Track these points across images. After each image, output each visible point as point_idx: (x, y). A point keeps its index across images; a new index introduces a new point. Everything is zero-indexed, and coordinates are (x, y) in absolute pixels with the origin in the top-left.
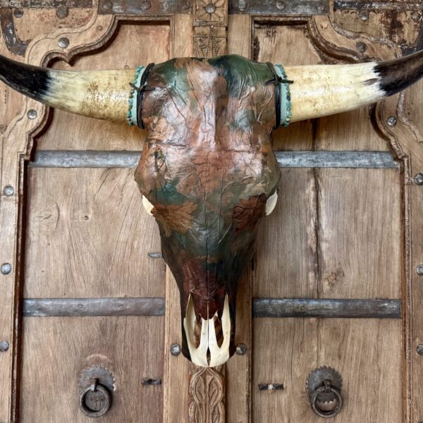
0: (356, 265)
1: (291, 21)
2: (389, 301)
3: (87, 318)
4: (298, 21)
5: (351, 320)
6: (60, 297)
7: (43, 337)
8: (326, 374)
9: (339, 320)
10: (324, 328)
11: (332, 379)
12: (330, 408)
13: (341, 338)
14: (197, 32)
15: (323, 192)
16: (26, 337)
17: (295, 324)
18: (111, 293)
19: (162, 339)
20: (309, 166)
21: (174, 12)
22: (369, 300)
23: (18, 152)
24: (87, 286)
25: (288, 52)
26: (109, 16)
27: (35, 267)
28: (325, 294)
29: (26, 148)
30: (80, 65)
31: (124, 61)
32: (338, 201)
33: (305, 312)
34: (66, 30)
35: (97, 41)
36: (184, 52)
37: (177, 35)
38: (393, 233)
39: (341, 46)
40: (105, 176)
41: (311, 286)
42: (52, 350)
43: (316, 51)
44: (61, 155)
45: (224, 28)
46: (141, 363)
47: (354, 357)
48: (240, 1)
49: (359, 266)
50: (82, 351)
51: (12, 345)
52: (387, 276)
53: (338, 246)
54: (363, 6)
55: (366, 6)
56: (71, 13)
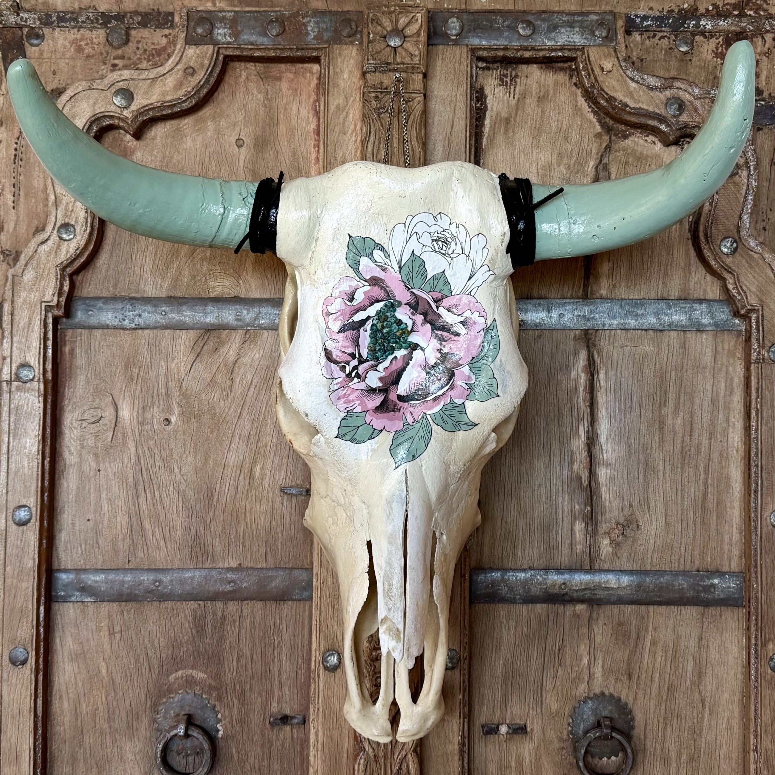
0: (661, 509)
1: (545, 57)
2: (720, 574)
3: (169, 604)
4: (559, 57)
5: (651, 608)
6: (120, 566)
7: (88, 640)
8: (605, 708)
9: (629, 609)
10: (601, 622)
11: (615, 715)
13: (632, 642)
14: (370, 83)
15: (602, 375)
16: (58, 640)
17: (548, 616)
18: (213, 560)
19: (306, 642)
20: (576, 327)
21: (328, 42)
22: (685, 572)
23: (42, 302)
24: (169, 547)
25: (539, 114)
26: (207, 49)
27: (74, 512)
28: (604, 561)
29: (56, 295)
30: (154, 139)
31: (234, 130)
32: (629, 392)
33: (566, 594)
34: (126, 74)
35: (185, 96)
36: (347, 116)
37: (334, 84)
38: (729, 450)
39: (638, 106)
40: (201, 345)
41: (578, 547)
42: (106, 663)
43: (592, 111)
44: (120, 306)
45: (421, 76)
46: (269, 685)
47: (657, 676)
48: (450, 21)
49: (667, 511)
50: (161, 665)
51: (34, 653)
52: (717, 530)
53: (628, 473)
54: (682, 25)
55: (689, 24)
56: (135, 38)
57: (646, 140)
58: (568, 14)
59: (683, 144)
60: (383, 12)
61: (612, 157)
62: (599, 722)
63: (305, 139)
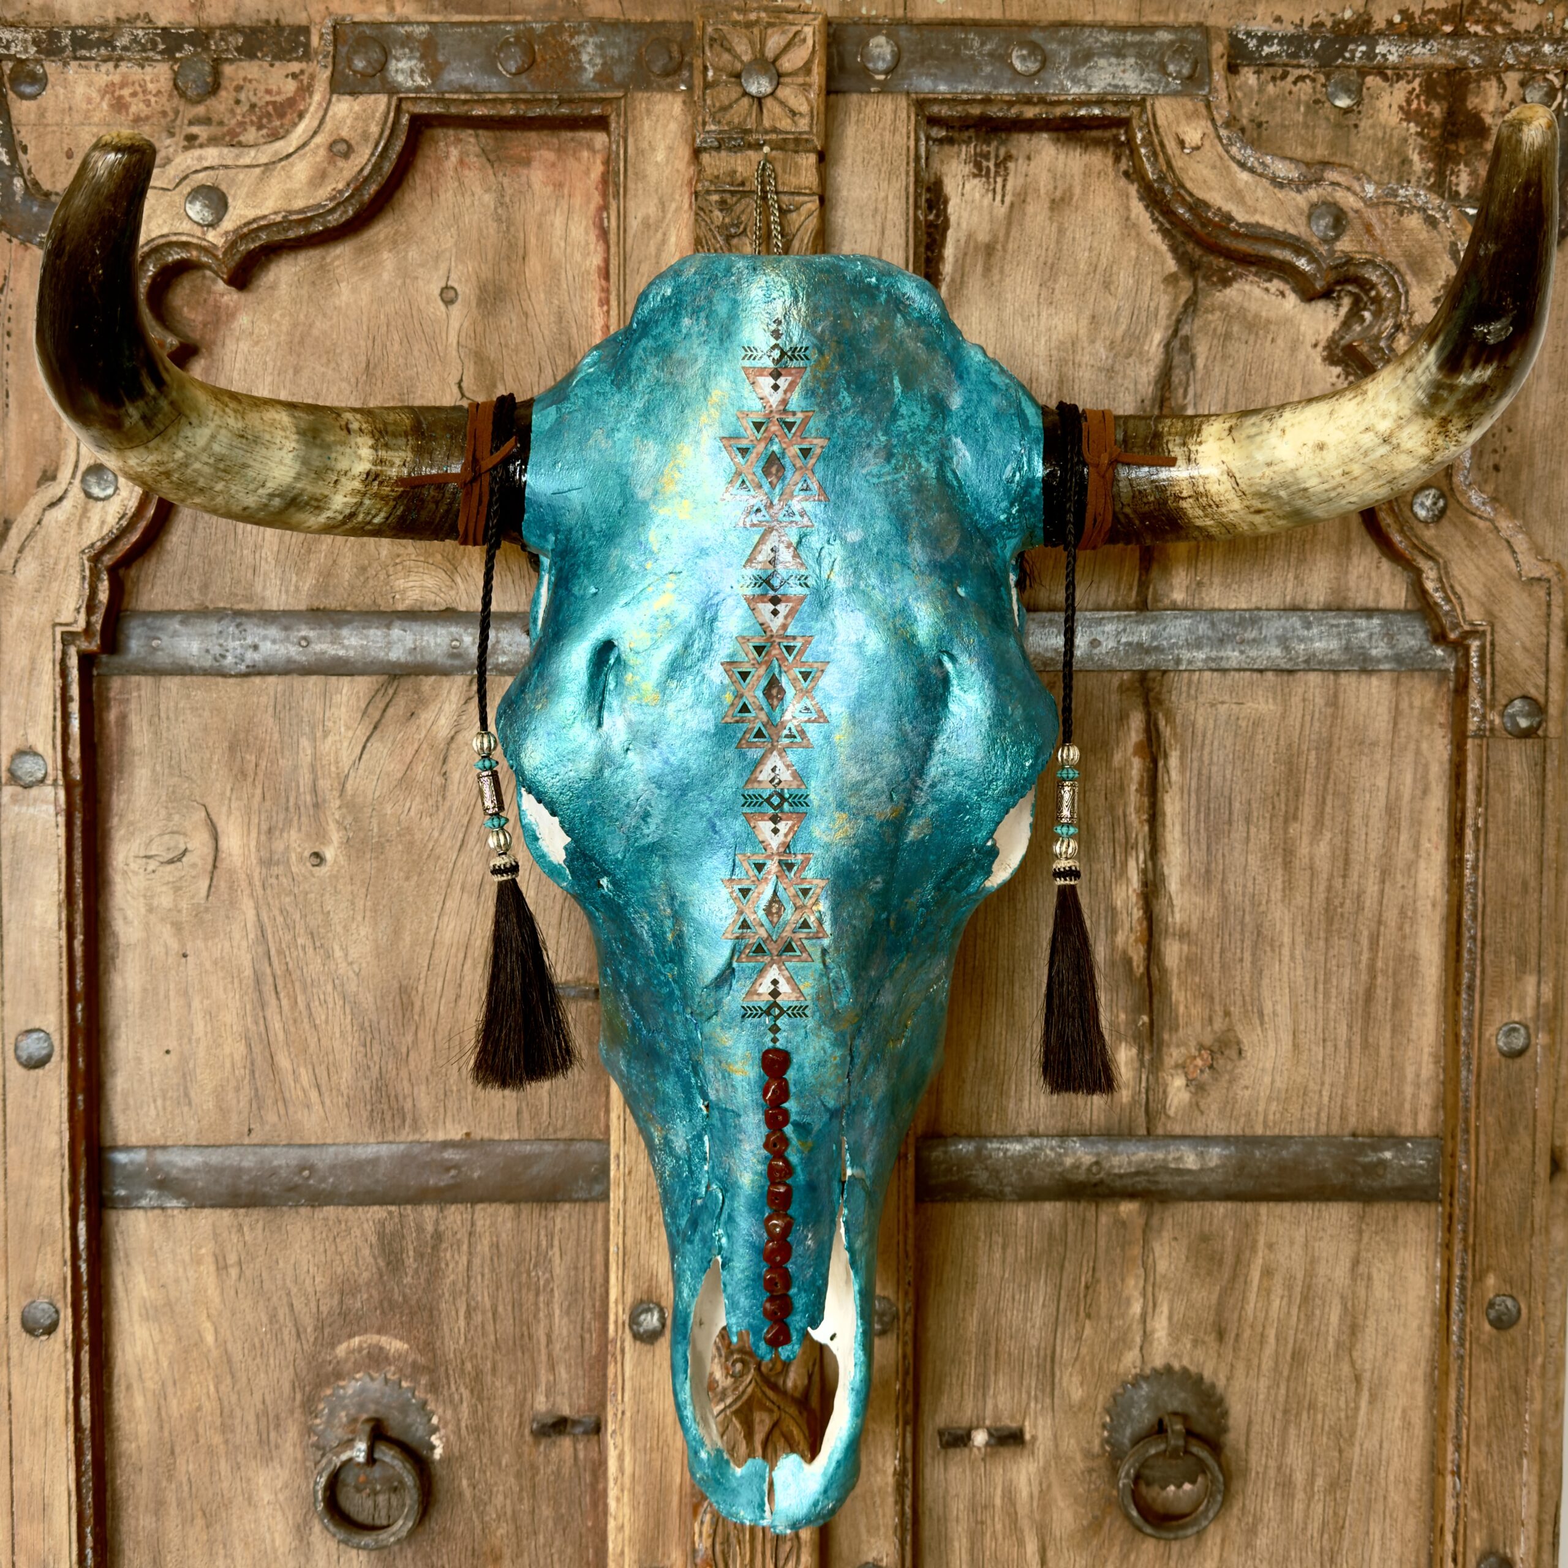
0: (1285, 1019)
1: (1065, 118)
2: (1395, 1140)
3: (330, 1211)
4: (1094, 118)
5: (1263, 1208)
6: (232, 1138)
7: (177, 1281)
8: (1172, 1395)
9: (1221, 1209)
10: (1166, 1235)
11: (1193, 1410)
12: (1183, 1507)
13: (1226, 1271)
14: (709, 172)
15: (1174, 761)
16: (118, 1281)
17: (1066, 1224)
18: (416, 1126)
19: (599, 1279)
20: (1126, 665)
21: (623, 86)
22: (1329, 1139)
23: (55, 625)
24: (328, 1102)
25: (1054, 236)
26: (376, 102)
27: (138, 1038)
28: (1174, 1120)
29: (83, 610)
30: (273, 287)
31: (437, 268)
32: (1226, 793)
33: (1101, 1182)
34: (212, 155)
35: (331, 199)
36: (664, 242)
37: (637, 174)
38: (1419, 903)
39: (1253, 219)
40: (382, 706)
41: (1124, 1093)
42: (214, 1324)
43: (1159, 230)
44: (214, 627)
45: (812, 158)
46: (528, 1363)
47: (1271, 1333)
48: (873, 42)
49: (1295, 1022)
50: (320, 1328)
51: (69, 1311)
52: (1392, 1057)
53: (1222, 951)
54: (1340, 54)
55: (1353, 52)
56: (232, 79)
57: (1267, 290)
58: (1112, 29)
59: (1339, 297)
60: (735, 24)
61: (1198, 323)
62: (1161, 1422)
63: (582, 287)
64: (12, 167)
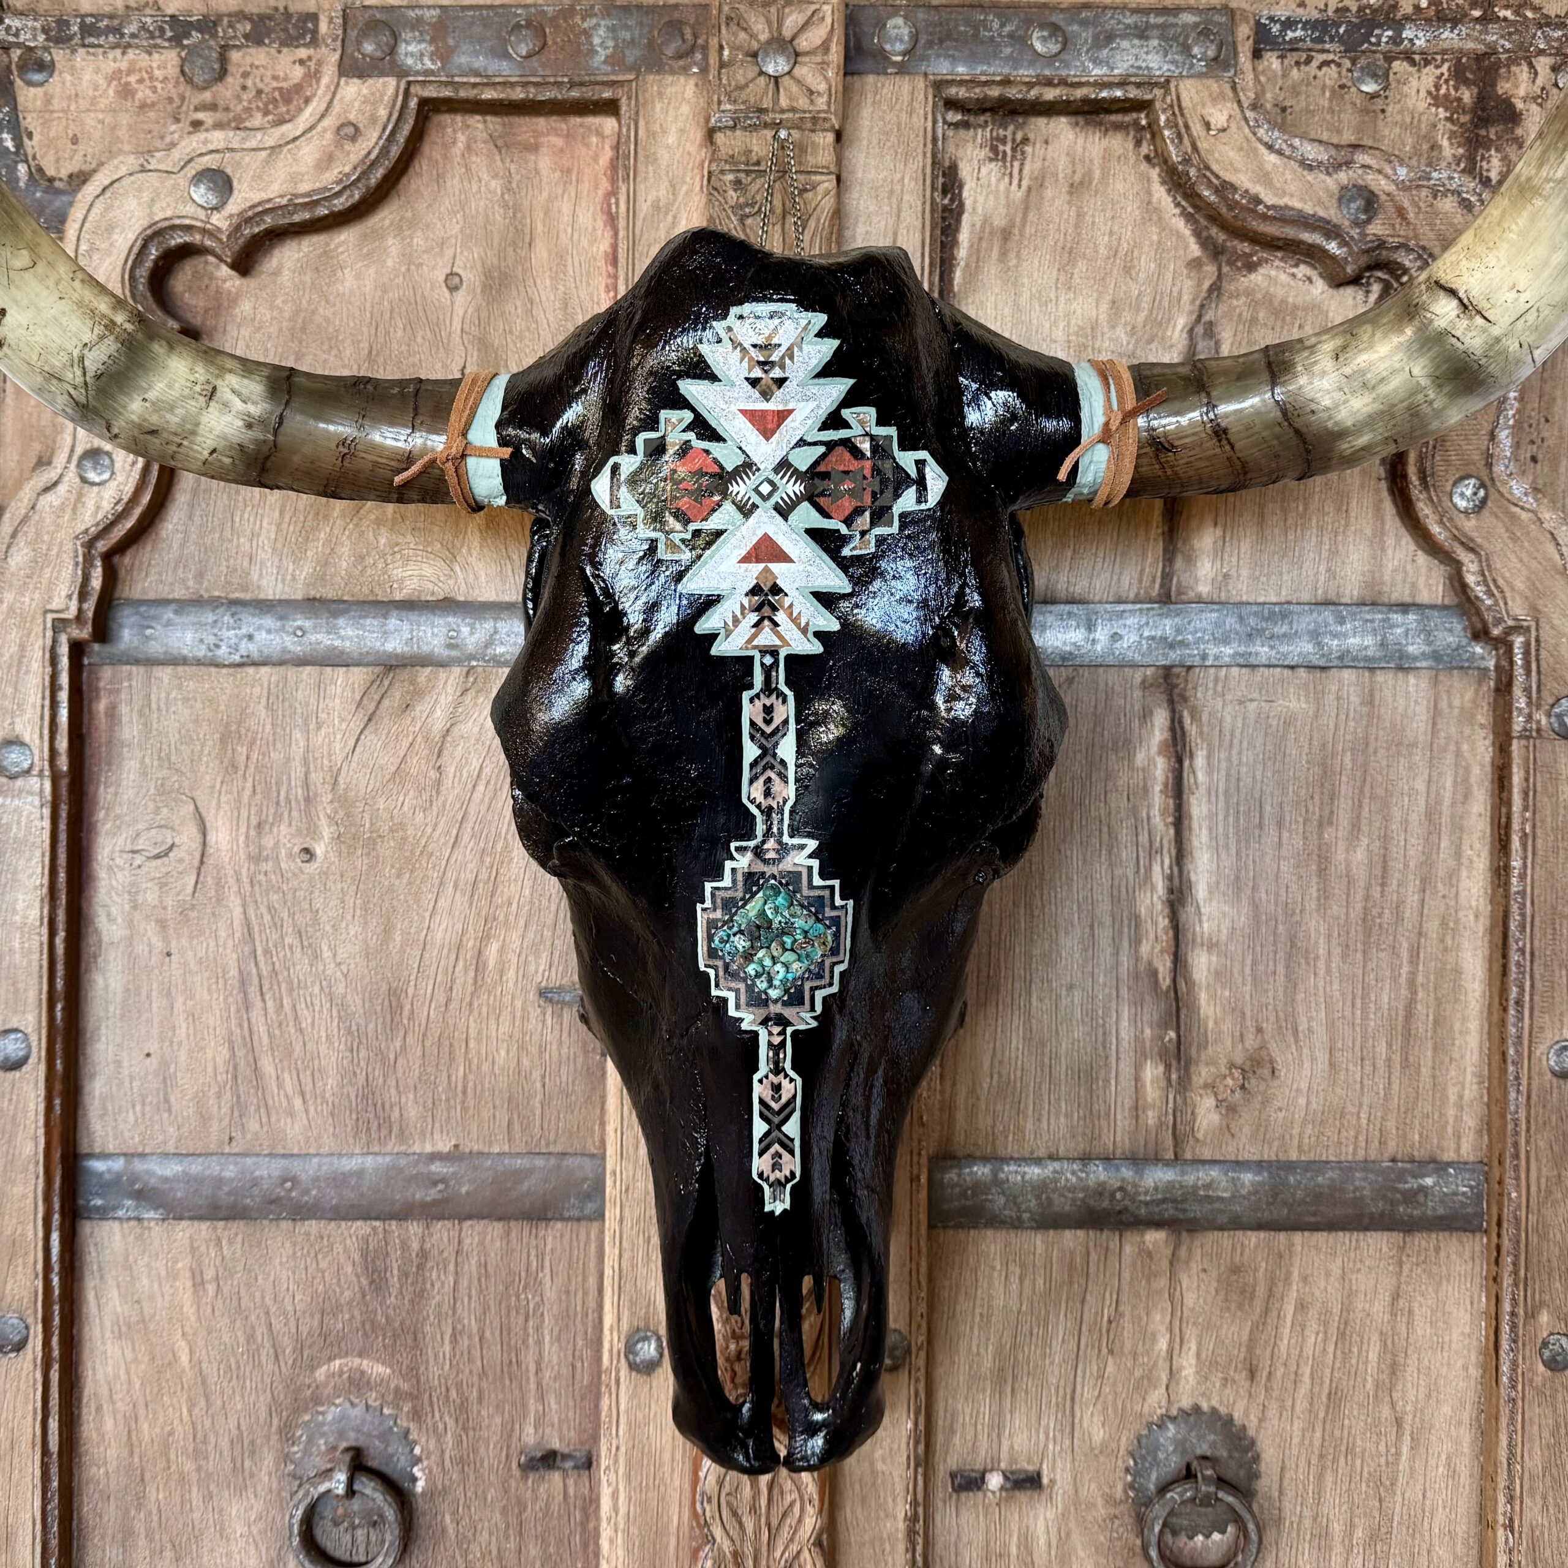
0: (1321, 1034)
1: (1085, 101)
2: (1439, 1166)
3: (313, 1226)
4: (1116, 100)
5: (1298, 1238)
6: (213, 1147)
7: (152, 1297)
8: (1201, 1437)
9: (1253, 1238)
10: (1195, 1267)
11: (1222, 1453)
12: (1213, 1557)
13: (1258, 1305)
14: (724, 152)
15: (1200, 761)
16: (90, 1295)
17: (1088, 1254)
18: (402, 1137)
19: (592, 1304)
20: (1148, 660)
21: (635, 68)
22: (1367, 1165)
23: (46, 612)
24: (312, 1109)
25: (1072, 221)
26: (385, 85)
27: (118, 1040)
28: (1204, 1143)
29: (75, 597)
30: (277, 273)
31: (441, 254)
32: (1257, 795)
33: (1126, 1209)
34: (218, 139)
35: (338, 183)
36: (674, 224)
37: (647, 157)
38: (1461, 914)
39: (1281, 202)
40: (377, 697)
41: (1150, 1113)
42: (189, 1343)
43: (1182, 214)
44: (210, 617)
45: (830, 137)
46: (516, 1392)
47: (1307, 1371)
48: (890, 24)
49: (1332, 1041)
50: (299, 1348)
51: (40, 1327)
52: (1434, 1077)
53: (1254, 963)
54: (1366, 38)
55: (1379, 37)
56: (239, 65)
57: (1294, 275)
58: (1135, 11)
59: (1368, 284)
60: (752, 3)
61: (1223, 308)
63: (588, 273)
64: (17, 153)
